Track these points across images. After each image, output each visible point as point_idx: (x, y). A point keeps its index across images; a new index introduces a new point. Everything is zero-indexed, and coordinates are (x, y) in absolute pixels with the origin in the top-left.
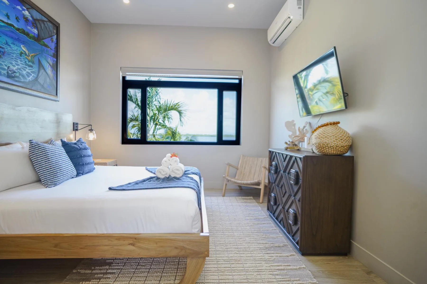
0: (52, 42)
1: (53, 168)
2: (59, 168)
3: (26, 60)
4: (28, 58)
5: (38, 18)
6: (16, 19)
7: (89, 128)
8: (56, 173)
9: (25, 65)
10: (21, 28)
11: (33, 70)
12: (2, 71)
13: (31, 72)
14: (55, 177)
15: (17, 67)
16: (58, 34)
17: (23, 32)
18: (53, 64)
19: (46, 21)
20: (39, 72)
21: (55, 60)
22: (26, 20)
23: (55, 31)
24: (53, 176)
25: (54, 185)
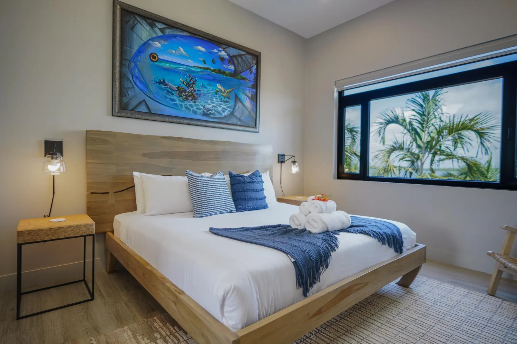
0: (251, 73)
1: (201, 199)
2: (207, 200)
3: (222, 97)
4: (223, 94)
5: (235, 54)
6: (213, 61)
7: (292, 160)
8: (203, 205)
9: (221, 102)
10: (216, 69)
11: (229, 105)
12: (198, 111)
13: (227, 107)
14: (201, 209)
15: (212, 105)
16: (258, 64)
17: (220, 72)
18: (252, 95)
19: (244, 55)
20: (235, 106)
21: (254, 91)
22: (222, 59)
23: (255, 62)
24: (200, 207)
25: (200, 216)
